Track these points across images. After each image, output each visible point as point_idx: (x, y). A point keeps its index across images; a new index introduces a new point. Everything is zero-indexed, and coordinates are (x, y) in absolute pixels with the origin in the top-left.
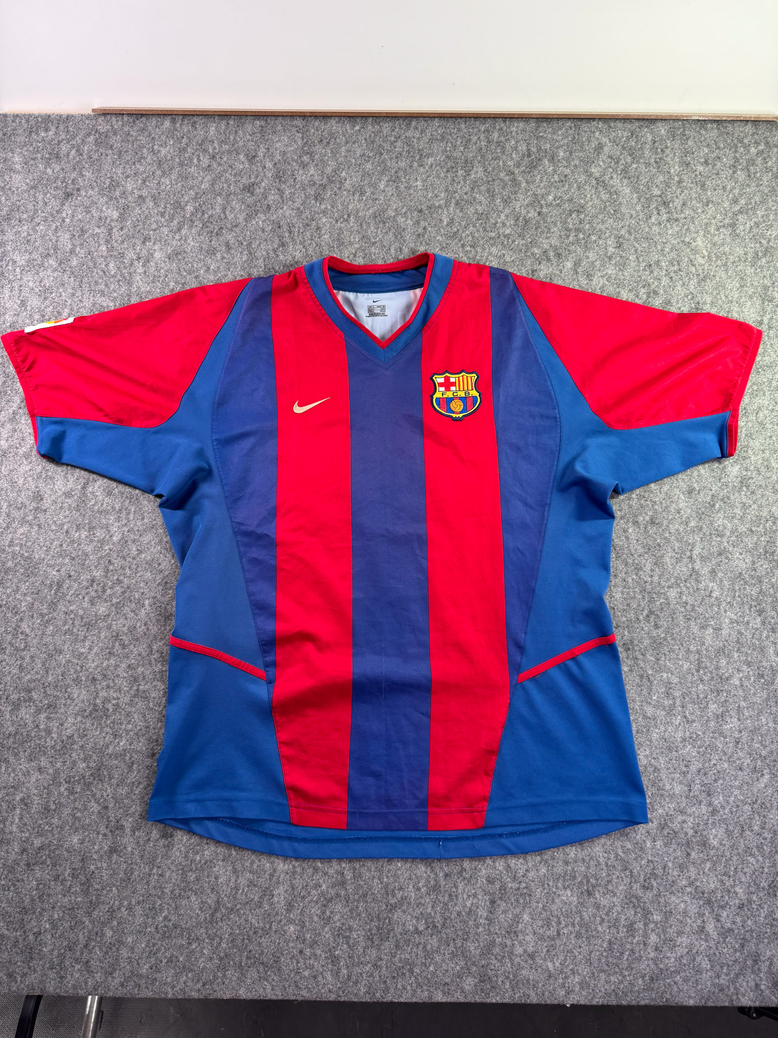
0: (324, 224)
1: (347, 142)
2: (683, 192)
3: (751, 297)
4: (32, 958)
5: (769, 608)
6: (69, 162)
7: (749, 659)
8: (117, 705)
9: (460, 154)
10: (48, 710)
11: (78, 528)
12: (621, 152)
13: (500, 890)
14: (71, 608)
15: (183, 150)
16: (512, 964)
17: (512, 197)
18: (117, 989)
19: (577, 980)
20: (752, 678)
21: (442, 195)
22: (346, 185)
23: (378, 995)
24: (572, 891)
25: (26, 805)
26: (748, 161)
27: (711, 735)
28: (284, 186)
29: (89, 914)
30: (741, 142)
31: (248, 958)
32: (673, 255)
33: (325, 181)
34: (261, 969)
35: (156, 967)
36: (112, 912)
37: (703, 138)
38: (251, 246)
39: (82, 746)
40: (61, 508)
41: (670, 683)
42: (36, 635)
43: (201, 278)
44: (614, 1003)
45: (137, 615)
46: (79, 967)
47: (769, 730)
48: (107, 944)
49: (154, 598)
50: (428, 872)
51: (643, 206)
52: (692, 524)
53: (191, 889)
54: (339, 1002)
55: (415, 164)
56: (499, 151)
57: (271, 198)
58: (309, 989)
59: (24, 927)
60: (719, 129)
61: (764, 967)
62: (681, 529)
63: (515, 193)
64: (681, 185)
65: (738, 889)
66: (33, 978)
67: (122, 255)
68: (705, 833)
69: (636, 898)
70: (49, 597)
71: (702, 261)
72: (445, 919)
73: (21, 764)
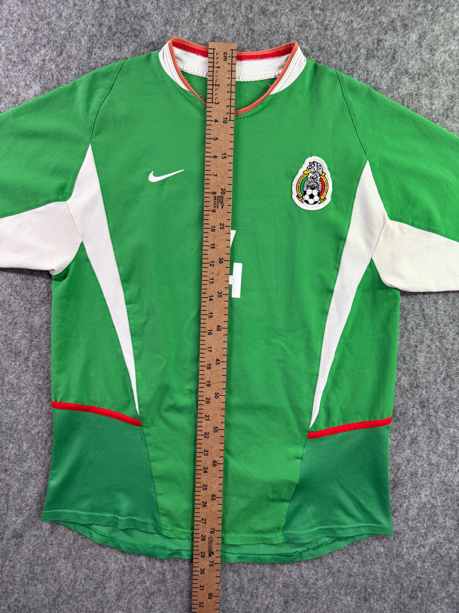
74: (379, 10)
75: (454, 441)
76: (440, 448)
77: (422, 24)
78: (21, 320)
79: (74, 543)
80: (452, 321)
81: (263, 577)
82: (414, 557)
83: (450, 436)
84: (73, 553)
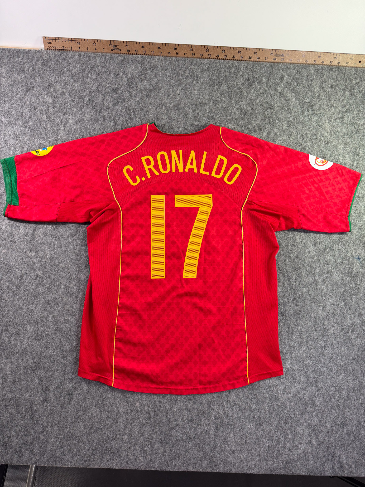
0: (150, 109)
1: (162, 70)
2: (320, 101)
3: (349, 153)
4: (7, 448)
5: (348, 298)
6: (29, 73)
7: (338, 322)
8: (48, 335)
9: (216, 78)
10: (15, 336)
11: (31, 251)
12: (292, 80)
13: (220, 422)
14: (27, 288)
15: (84, 70)
16: (224, 455)
17: (240, 100)
18: (46, 462)
19: (253, 463)
20: (339, 330)
21: (207, 98)
22: (161, 90)
23: (164, 468)
24: (253, 423)
25: (4, 379)
26: (351, 87)
27: (319, 355)
28: (132, 90)
29: (33, 429)
30: (349, 78)
31: (106, 450)
32: (314, 131)
33: (151, 88)
34: (111, 455)
35: (64, 453)
36: (44, 428)
37: (331, 75)
38: (115, 118)
39: (31, 353)
40: (23, 241)
41: (301, 331)
42: (10, 301)
43: (91, 133)
44: (269, 473)
45: (57, 293)
46: (28, 452)
47: (345, 354)
48: (41, 442)
49: (66, 285)
50: (188, 414)
51: (301, 107)
52: (316, 258)
53: (80, 419)
54: (146, 470)
55: (195, 82)
56: (234, 77)
57: (125, 95)
58: (133, 464)
59: (3, 434)
60: (338, 71)
61: (337, 459)
62: (310, 261)
63: (241, 98)
64: (319, 97)
65: (327, 425)
66: (7, 457)
67: (54, 120)
68: (314, 399)
69: (281, 427)
70: (16, 283)
71: (326, 134)
72: (195, 435)
73: (2, 360)
74: (247, 122)
75: (301, 334)
76: (294, 338)
77: (268, 128)
78: (74, 276)
79: (100, 397)
80: (294, 270)
81: (203, 414)
82: (285, 399)
83: (299, 331)
84: (100, 403)
